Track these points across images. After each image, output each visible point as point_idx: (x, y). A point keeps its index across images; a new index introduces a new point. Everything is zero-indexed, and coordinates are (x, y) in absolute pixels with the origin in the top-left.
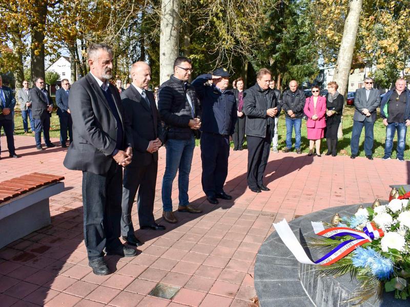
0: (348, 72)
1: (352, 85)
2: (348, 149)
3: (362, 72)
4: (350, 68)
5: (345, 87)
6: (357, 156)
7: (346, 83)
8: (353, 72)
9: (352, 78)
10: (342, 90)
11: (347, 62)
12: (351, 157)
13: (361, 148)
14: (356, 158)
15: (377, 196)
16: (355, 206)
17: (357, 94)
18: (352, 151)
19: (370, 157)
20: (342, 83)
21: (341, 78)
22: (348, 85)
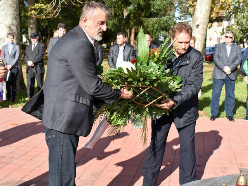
0: (205, 26)
1: (210, 39)
2: (208, 110)
3: (221, 25)
4: (208, 22)
5: (203, 42)
6: (217, 117)
7: (204, 38)
8: (211, 26)
9: (210, 32)
10: (199, 45)
11: (205, 15)
12: (211, 119)
13: (222, 109)
14: (217, 119)
15: (241, 164)
16: (216, 179)
17: (217, 49)
18: (212, 112)
19: (231, 118)
20: (200, 38)
21: (199, 32)
22: (205, 40)
